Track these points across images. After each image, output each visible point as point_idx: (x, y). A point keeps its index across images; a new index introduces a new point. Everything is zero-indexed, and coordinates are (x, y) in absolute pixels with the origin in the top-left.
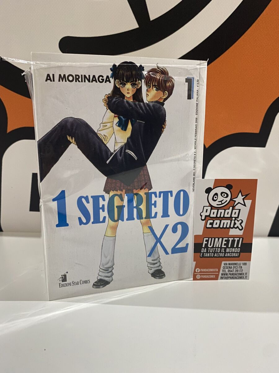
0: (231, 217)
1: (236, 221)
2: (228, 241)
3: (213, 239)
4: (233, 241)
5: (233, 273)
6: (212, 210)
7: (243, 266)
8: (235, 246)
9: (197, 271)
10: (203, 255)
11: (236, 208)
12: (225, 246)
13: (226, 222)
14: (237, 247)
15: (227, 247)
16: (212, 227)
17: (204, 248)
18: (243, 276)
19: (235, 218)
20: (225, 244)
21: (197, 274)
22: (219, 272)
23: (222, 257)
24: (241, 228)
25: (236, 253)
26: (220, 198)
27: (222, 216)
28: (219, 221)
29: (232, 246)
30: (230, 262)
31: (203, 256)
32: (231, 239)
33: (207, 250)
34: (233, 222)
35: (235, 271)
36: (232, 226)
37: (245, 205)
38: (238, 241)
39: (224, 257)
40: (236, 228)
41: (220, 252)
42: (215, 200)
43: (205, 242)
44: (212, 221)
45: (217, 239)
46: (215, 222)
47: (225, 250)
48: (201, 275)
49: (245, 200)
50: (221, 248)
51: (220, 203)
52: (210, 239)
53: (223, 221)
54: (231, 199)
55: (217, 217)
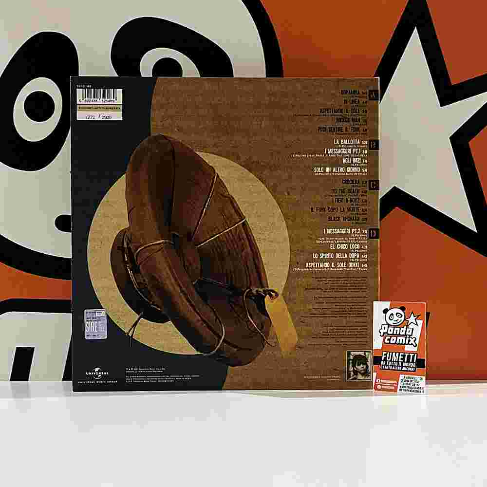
0: (406, 335)
1: (410, 339)
2: (404, 356)
3: (391, 353)
4: (409, 357)
5: (410, 386)
6: (389, 329)
7: (419, 381)
8: (411, 361)
9: (377, 381)
10: (382, 367)
11: (410, 326)
12: (402, 361)
13: (401, 338)
14: (413, 362)
15: (404, 361)
16: (390, 343)
17: (384, 361)
18: (419, 390)
19: (410, 336)
20: (401, 359)
21: (377, 385)
22: (398, 384)
23: (399, 370)
24: (415, 345)
25: (412, 368)
26: (395, 318)
27: (398, 333)
28: (395, 338)
29: (408, 361)
30: (407, 376)
31: (383, 369)
32: (407, 355)
33: (386, 363)
34: (408, 339)
35: (412, 384)
36: (407, 342)
37: (417, 325)
38: (413, 356)
39: (401, 370)
40: (411, 345)
41: (398, 366)
42: (391, 320)
43: (384, 356)
44: (389, 338)
45: (394, 354)
46: (392, 338)
47: (402, 364)
48: (381, 385)
49: (417, 321)
50: (398, 362)
51: (396, 322)
52: (388, 353)
53: (399, 338)
54: (405, 319)
55: (393, 334)
